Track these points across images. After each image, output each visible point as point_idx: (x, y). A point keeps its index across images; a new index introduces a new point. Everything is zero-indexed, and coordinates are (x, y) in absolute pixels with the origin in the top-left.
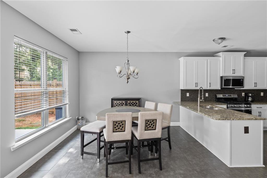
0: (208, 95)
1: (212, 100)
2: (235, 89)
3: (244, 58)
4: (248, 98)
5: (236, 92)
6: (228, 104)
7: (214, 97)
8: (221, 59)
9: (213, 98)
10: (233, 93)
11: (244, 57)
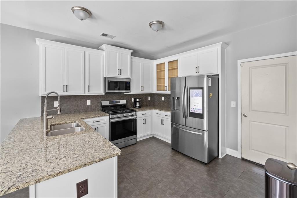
0: (91, 103)
1: (97, 110)
2: (125, 93)
3: (132, 58)
4: (136, 104)
5: (126, 97)
6: (110, 115)
7: (99, 104)
8: (104, 53)
9: (98, 106)
10: (122, 98)
11: (131, 56)
